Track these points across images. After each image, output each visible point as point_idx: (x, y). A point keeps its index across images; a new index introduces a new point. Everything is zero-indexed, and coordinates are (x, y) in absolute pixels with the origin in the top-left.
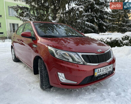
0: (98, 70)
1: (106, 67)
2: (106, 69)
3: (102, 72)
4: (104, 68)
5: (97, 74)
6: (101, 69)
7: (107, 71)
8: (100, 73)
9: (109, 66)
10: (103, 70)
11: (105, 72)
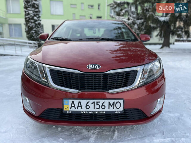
0: (73, 102)
1: (96, 101)
2: (97, 105)
3: (84, 109)
5: (70, 109)
6: (80, 102)
7: (101, 109)
8: (80, 109)
9: (107, 102)
10: (87, 105)
11: (96, 110)
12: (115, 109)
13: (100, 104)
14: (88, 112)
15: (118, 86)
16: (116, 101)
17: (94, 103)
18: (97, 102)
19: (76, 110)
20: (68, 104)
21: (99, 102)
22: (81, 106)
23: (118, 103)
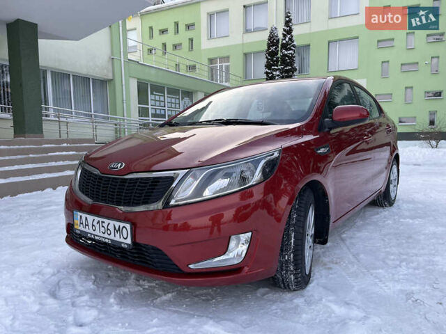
0: (81, 217)
1: (101, 220)
2: (103, 226)
3: (91, 231)
4: (97, 219)
5: (79, 228)
6: (86, 219)
7: (106, 235)
8: (86, 230)
9: (112, 222)
10: (93, 225)
11: (101, 234)
12: (122, 240)
13: (105, 225)
14: (94, 235)
15: (135, 201)
16: (122, 225)
17: (99, 222)
18: (103, 222)
19: (84, 229)
20: (77, 219)
21: (104, 222)
22: (88, 225)
23: (124, 229)
